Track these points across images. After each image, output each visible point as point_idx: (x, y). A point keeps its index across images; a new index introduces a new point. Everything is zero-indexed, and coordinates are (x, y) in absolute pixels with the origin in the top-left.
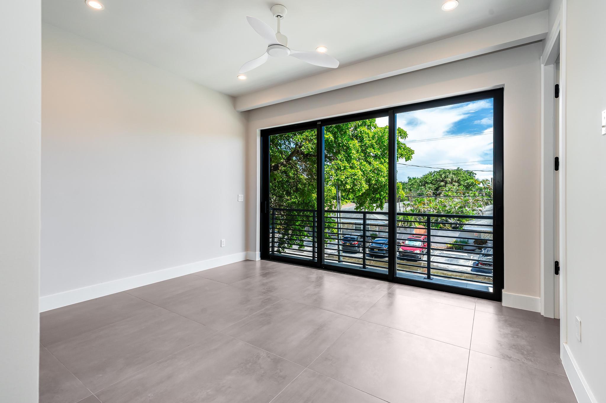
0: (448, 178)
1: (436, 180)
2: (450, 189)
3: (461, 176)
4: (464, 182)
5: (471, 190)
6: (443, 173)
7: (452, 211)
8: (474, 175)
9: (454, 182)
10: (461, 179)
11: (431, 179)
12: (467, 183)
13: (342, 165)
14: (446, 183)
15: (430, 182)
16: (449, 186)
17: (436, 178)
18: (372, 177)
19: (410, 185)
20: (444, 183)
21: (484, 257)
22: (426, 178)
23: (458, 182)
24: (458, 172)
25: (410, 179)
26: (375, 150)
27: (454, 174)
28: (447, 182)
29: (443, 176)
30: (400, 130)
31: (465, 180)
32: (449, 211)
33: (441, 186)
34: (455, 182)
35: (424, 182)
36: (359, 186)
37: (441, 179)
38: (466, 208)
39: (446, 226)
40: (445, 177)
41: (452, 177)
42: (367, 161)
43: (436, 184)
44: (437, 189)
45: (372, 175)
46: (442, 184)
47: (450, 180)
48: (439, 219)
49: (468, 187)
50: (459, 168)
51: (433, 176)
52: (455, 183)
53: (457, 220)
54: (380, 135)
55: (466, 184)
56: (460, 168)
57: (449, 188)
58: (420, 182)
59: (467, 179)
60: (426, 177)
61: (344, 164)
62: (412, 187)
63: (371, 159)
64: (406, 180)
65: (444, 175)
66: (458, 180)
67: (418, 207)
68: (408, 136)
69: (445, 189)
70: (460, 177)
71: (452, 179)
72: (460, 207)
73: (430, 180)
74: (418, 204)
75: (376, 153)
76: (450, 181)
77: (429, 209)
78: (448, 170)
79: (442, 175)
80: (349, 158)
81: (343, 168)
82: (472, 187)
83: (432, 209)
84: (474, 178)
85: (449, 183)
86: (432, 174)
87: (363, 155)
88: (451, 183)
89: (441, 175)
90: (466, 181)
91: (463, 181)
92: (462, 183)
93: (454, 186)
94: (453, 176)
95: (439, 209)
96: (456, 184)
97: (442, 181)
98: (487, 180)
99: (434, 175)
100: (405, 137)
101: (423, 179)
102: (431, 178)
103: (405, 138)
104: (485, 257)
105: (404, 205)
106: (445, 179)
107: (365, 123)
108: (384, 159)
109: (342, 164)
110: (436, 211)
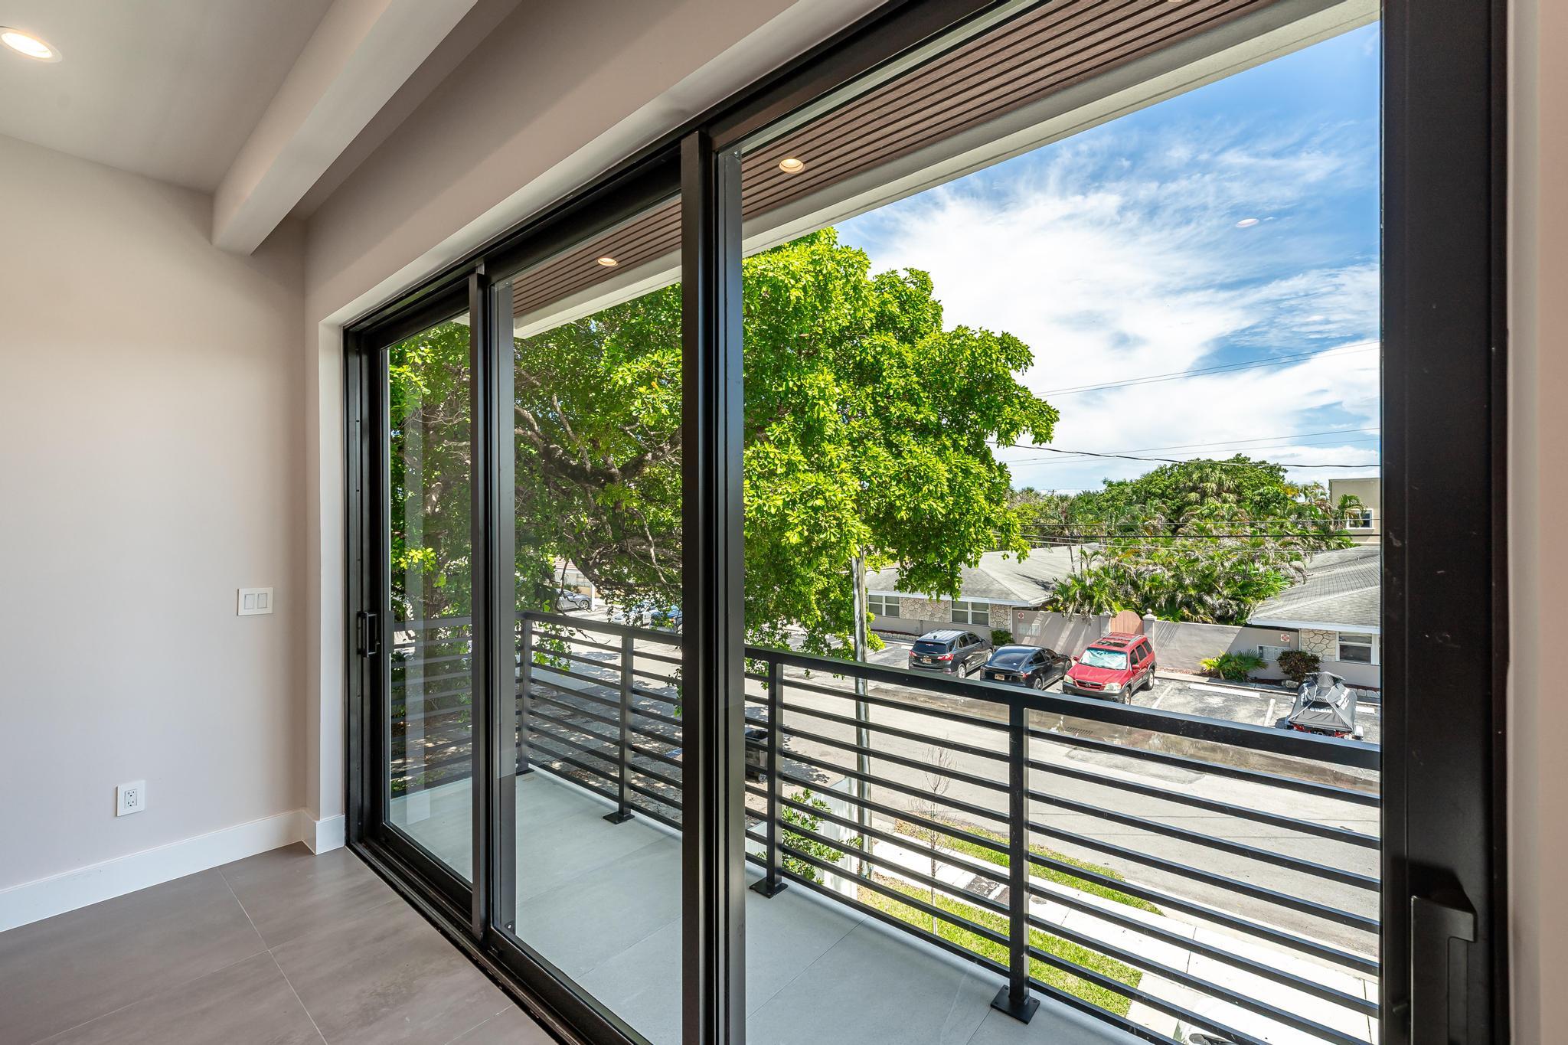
0: (1208, 481)
1: (1177, 488)
2: (1214, 512)
3: (1246, 475)
4: (1253, 491)
5: (1272, 515)
6: (1197, 468)
7: (1215, 574)
8: (1281, 474)
9: (1226, 492)
10: (1244, 484)
11: (1162, 486)
12: (1261, 494)
13: (781, 460)
14: (1204, 494)
15: (1160, 491)
16: (1212, 502)
17: (1177, 482)
18: (898, 497)
19: (1107, 501)
20: (1198, 495)
21: (1309, 708)
22: (1151, 482)
23: (1238, 490)
24: (1238, 466)
25: (1110, 484)
26: (921, 409)
27: (1225, 471)
28: (1205, 491)
29: (1195, 476)
30: (1007, 340)
31: (1256, 487)
32: (1207, 572)
33: (1189, 503)
34: (1229, 491)
35: (1144, 492)
36: (832, 530)
37: (1191, 484)
38: (1257, 565)
39: (1199, 613)
40: (1201, 480)
41: (1220, 478)
42: (889, 445)
43: (1176, 498)
44: (1179, 511)
45: (897, 493)
46: (1193, 496)
47: (1214, 486)
48: (1180, 595)
49: (1264, 506)
50: (1240, 455)
51: (1169, 478)
52: (1228, 495)
53: (1230, 599)
54: (937, 359)
55: (1258, 498)
56: (1243, 456)
57: (1209, 508)
58: (1134, 492)
59: (1263, 484)
60: (1149, 480)
61: (786, 457)
62: (1112, 506)
63: (903, 436)
64: (1102, 488)
65: (1199, 475)
66: (1238, 487)
67: (1121, 561)
68: (1033, 360)
69: (1199, 511)
70: (1242, 480)
71: (1220, 484)
72: (1241, 562)
73: (1160, 489)
74: (1120, 553)
75: (922, 416)
76: (1215, 488)
77: (1151, 568)
78: (1209, 460)
79: (1192, 473)
80: (810, 436)
81: (784, 470)
82: (1275, 506)
83: (1158, 567)
84: (1281, 480)
85: (1212, 496)
86: (1166, 472)
87: (876, 422)
88: (1218, 495)
89: (1189, 475)
90: (1259, 488)
91: (1249, 489)
92: (1248, 493)
93: (1225, 501)
94: (1224, 477)
95: (1178, 567)
96: (1232, 497)
97: (1194, 489)
98: (1317, 486)
99: (1171, 475)
100: (1026, 363)
101: (1142, 486)
102: (1163, 483)
103: (1026, 368)
104: (1312, 710)
105: (1083, 556)
106: (1201, 485)
107: (895, 321)
108: (951, 438)
109: (778, 456)
110: (1170, 574)
